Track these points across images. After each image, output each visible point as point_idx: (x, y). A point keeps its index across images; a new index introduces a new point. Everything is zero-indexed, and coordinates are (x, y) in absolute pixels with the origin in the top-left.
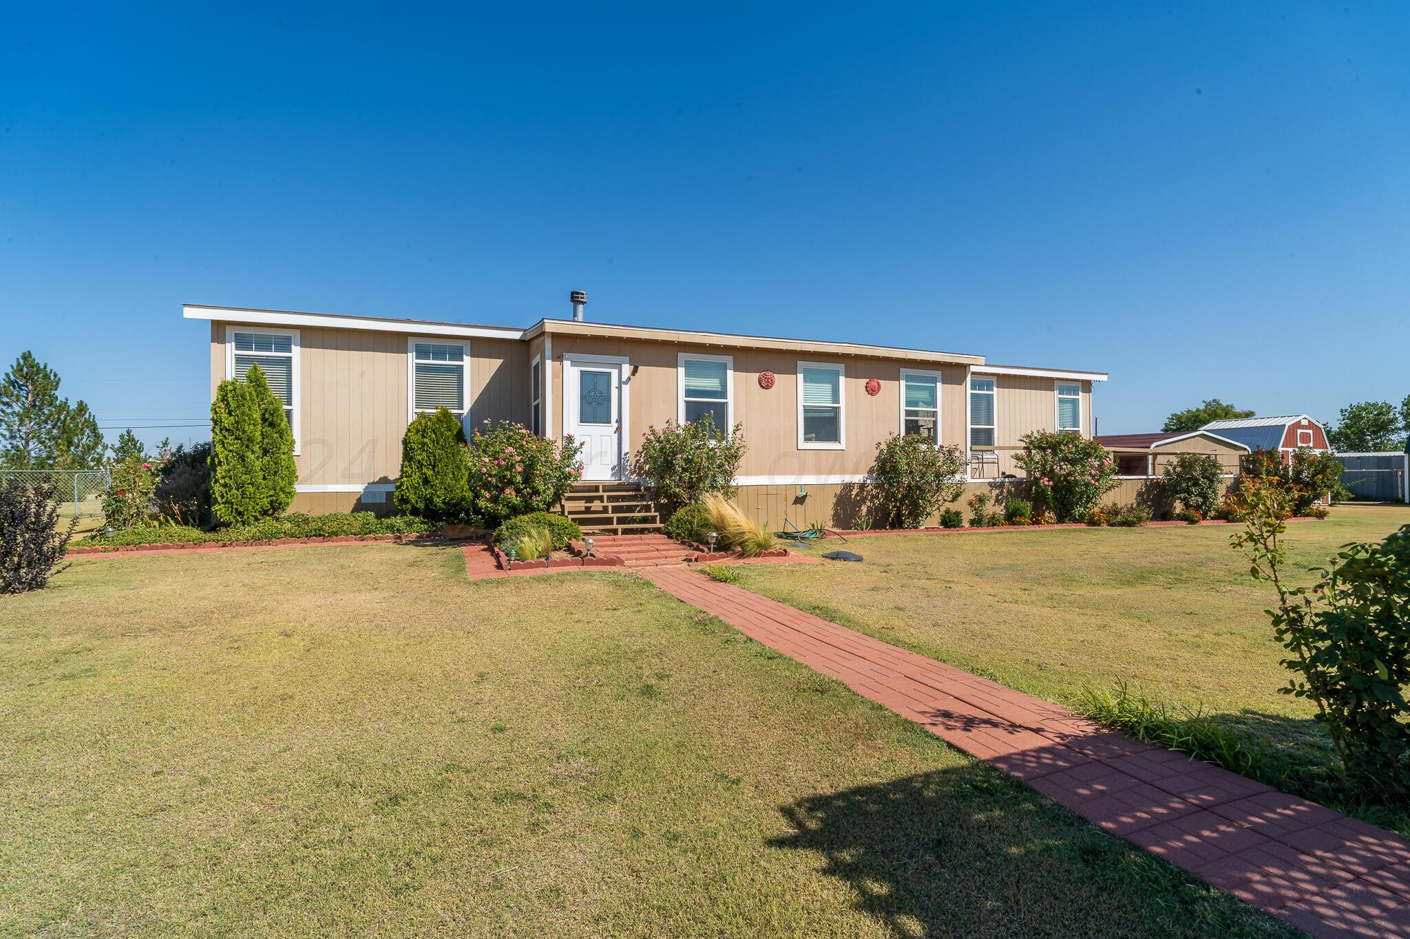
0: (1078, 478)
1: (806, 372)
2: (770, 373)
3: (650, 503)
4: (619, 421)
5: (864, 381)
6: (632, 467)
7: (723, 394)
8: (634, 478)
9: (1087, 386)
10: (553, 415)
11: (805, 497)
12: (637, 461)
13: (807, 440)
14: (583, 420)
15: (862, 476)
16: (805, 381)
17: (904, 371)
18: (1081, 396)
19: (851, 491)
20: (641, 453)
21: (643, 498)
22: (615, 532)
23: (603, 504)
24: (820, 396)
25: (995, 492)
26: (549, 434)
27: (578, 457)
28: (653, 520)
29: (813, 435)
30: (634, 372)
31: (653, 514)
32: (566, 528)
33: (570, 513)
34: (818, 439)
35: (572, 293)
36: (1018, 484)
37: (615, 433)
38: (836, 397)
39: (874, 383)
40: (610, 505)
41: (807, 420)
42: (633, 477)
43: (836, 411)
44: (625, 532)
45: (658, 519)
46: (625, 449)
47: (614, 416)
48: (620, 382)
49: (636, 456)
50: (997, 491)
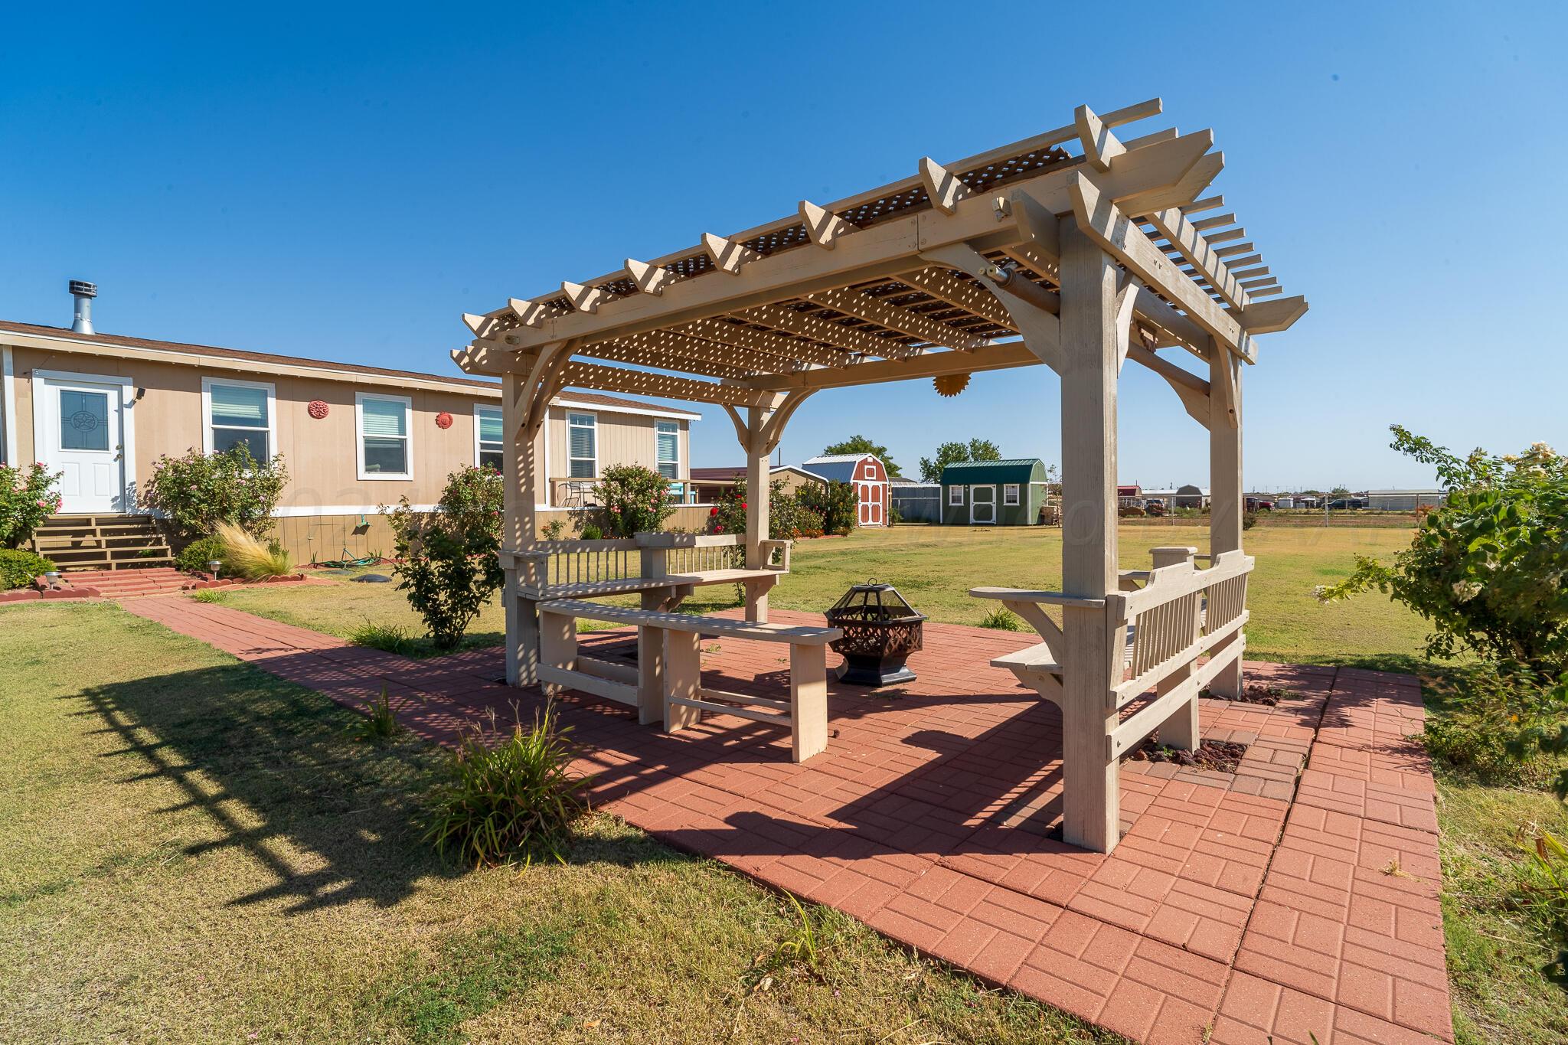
0: (640, 505)
1: (365, 403)
2: (322, 403)
3: (160, 536)
4: (121, 447)
5: (434, 415)
6: (142, 498)
7: (264, 422)
8: (144, 510)
9: (684, 425)
10: (20, 439)
11: (367, 526)
12: (148, 492)
13: (368, 470)
14: (67, 443)
15: (433, 506)
16: (365, 411)
17: (477, 406)
18: (679, 433)
19: (420, 520)
20: (153, 483)
21: (154, 530)
22: (108, 567)
23: (96, 539)
24: (384, 427)
25: (575, 519)
26: (13, 462)
27: (53, 488)
28: (163, 553)
29: (378, 466)
30: (140, 394)
31: (164, 546)
32: (31, 564)
33: (42, 549)
34: (384, 469)
35: (72, 283)
36: (596, 511)
37: (115, 460)
38: (402, 429)
39: (445, 417)
40: (104, 540)
41: (368, 451)
42: (142, 509)
43: (403, 442)
44: (119, 566)
45: (169, 552)
46: (131, 476)
47: (113, 440)
48: (121, 406)
49: (146, 486)
50: (577, 519)
